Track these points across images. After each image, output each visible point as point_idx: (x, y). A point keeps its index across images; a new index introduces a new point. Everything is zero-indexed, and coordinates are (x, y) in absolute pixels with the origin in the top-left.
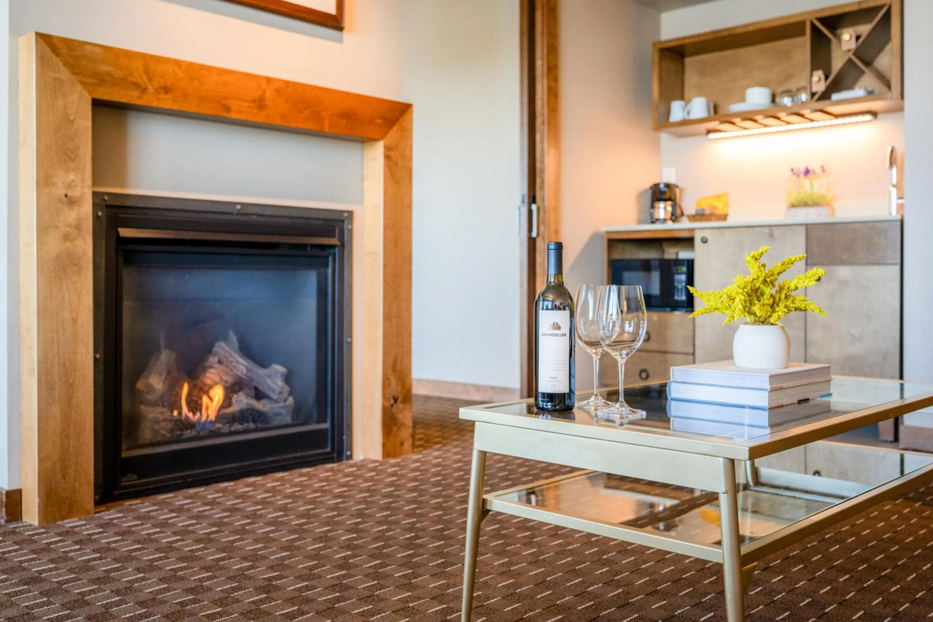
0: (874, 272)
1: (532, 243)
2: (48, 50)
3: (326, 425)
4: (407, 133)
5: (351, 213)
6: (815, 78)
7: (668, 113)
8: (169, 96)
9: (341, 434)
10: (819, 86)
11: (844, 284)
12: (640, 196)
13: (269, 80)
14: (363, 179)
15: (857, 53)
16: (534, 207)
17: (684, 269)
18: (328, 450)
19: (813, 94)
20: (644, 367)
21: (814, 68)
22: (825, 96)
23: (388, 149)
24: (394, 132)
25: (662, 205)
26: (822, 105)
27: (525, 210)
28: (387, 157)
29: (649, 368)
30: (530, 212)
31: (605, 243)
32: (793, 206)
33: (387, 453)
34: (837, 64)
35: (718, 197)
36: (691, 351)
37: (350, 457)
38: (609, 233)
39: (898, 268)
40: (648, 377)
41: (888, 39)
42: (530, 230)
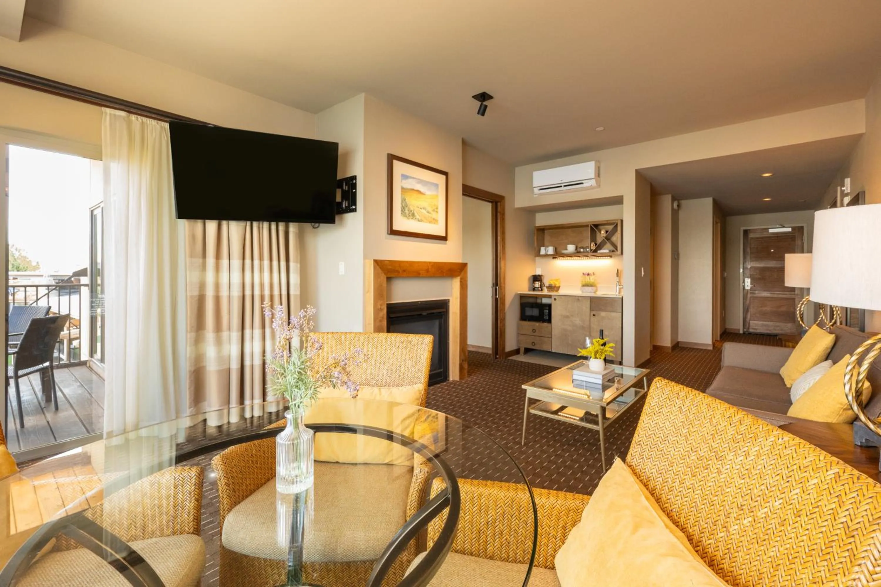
0: (613, 314)
1: (496, 300)
2: (376, 265)
3: (442, 370)
4: (466, 273)
5: (449, 300)
6: (592, 245)
7: (539, 251)
8: (405, 273)
9: (446, 372)
10: (593, 247)
11: (603, 318)
12: (529, 279)
13: (430, 263)
14: (452, 288)
15: (606, 238)
16: (497, 288)
17: (547, 308)
18: (442, 378)
19: (591, 250)
20: (533, 341)
21: (591, 242)
22: (595, 251)
23: (461, 279)
24: (463, 273)
25: (537, 282)
26: (595, 254)
27: (494, 288)
28: (461, 282)
29: (536, 342)
30: (496, 289)
31: (519, 297)
32: (584, 286)
33: (461, 378)
34: (599, 241)
35: (557, 280)
36: (550, 336)
37: (449, 380)
38: (521, 294)
39: (621, 314)
40: (535, 344)
41: (616, 231)
42: (496, 295)
